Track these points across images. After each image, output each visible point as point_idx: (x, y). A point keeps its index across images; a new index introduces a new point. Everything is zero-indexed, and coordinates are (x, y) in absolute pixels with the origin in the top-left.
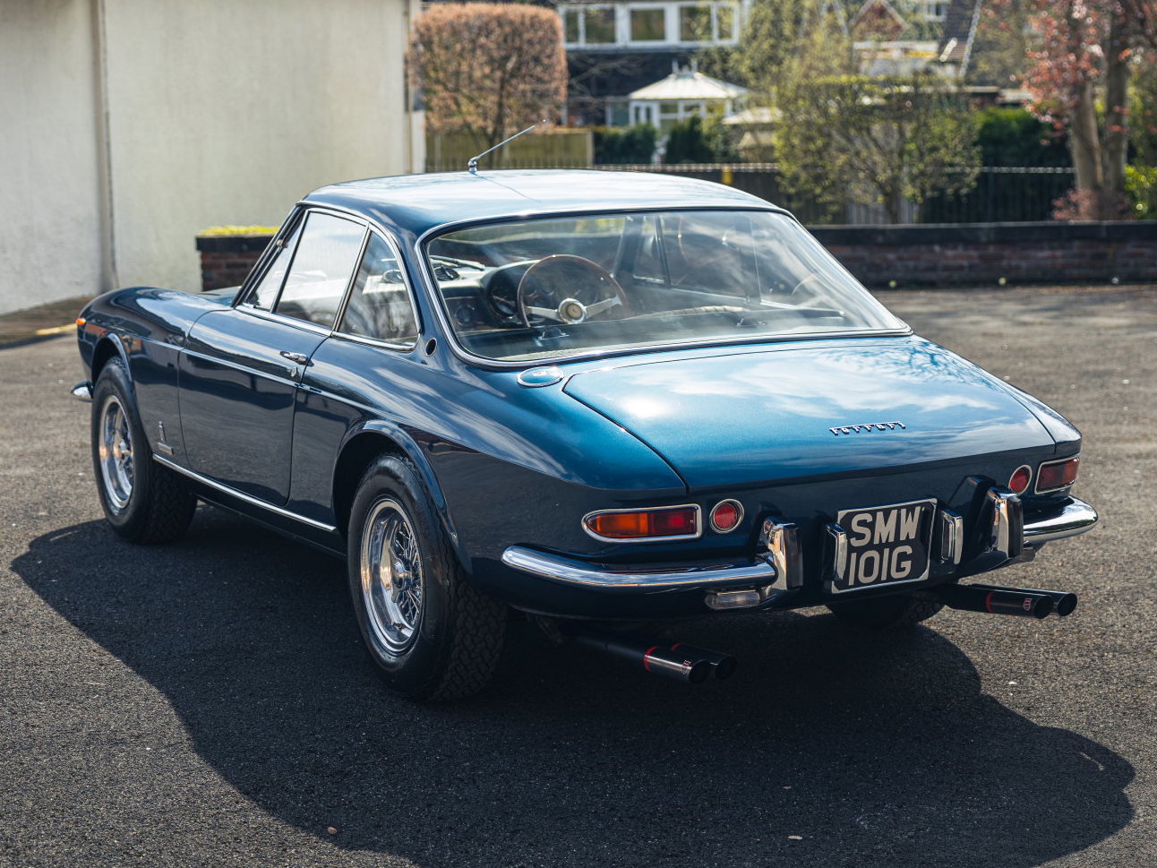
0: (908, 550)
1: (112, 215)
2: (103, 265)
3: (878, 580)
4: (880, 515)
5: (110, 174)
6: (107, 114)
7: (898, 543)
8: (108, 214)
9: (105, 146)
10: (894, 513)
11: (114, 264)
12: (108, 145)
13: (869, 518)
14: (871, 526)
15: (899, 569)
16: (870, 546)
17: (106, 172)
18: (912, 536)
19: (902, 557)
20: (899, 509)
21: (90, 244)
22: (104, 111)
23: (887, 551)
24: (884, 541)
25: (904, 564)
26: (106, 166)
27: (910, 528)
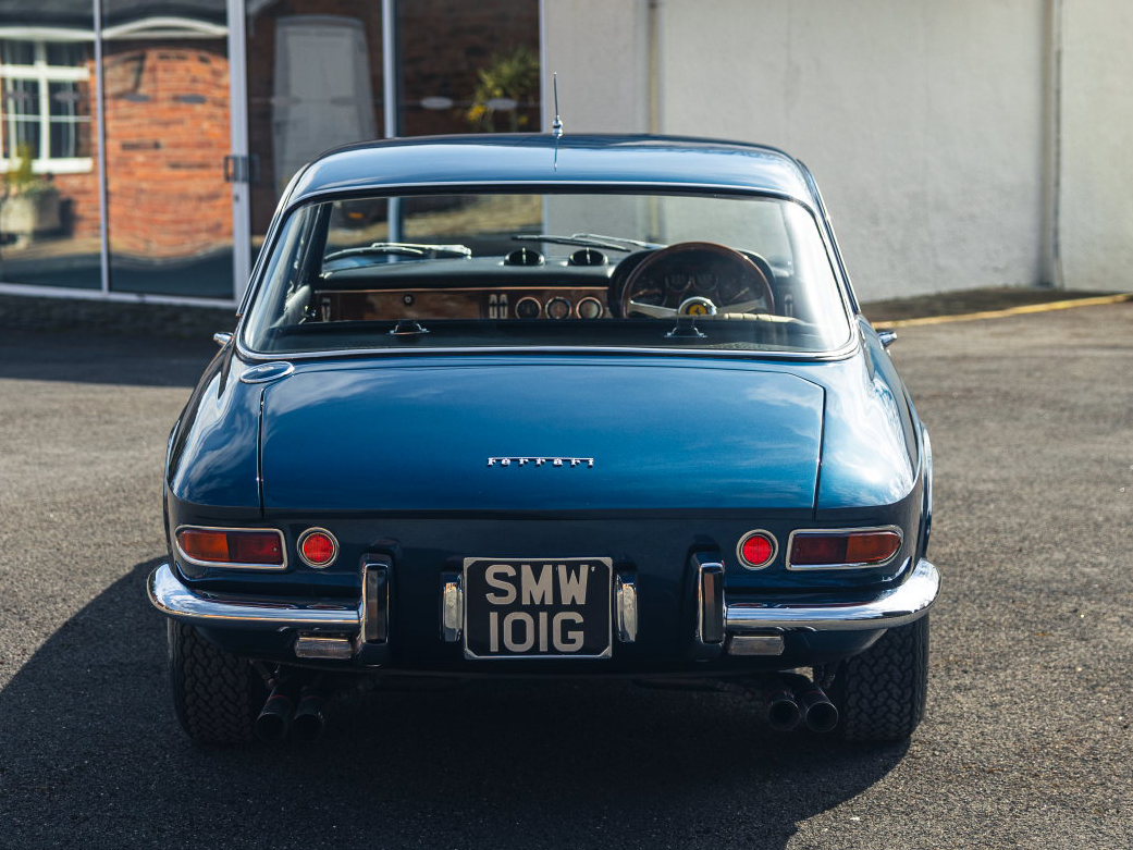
0: (579, 618)
1: (1057, 184)
2: (1042, 248)
3: (535, 649)
4: (526, 571)
5: (1058, 131)
6: (1059, 53)
7: (557, 606)
8: (1052, 183)
9: (1053, 96)
10: (547, 571)
11: (1056, 247)
12: (1058, 92)
13: (511, 572)
14: (516, 581)
15: (565, 640)
16: (517, 606)
17: (1053, 127)
18: (581, 601)
19: (568, 625)
20: (555, 565)
21: (1023, 221)
22: (1054, 49)
23: (543, 616)
24: (537, 602)
25: (571, 635)
26: (1053, 120)
27: (575, 589)
